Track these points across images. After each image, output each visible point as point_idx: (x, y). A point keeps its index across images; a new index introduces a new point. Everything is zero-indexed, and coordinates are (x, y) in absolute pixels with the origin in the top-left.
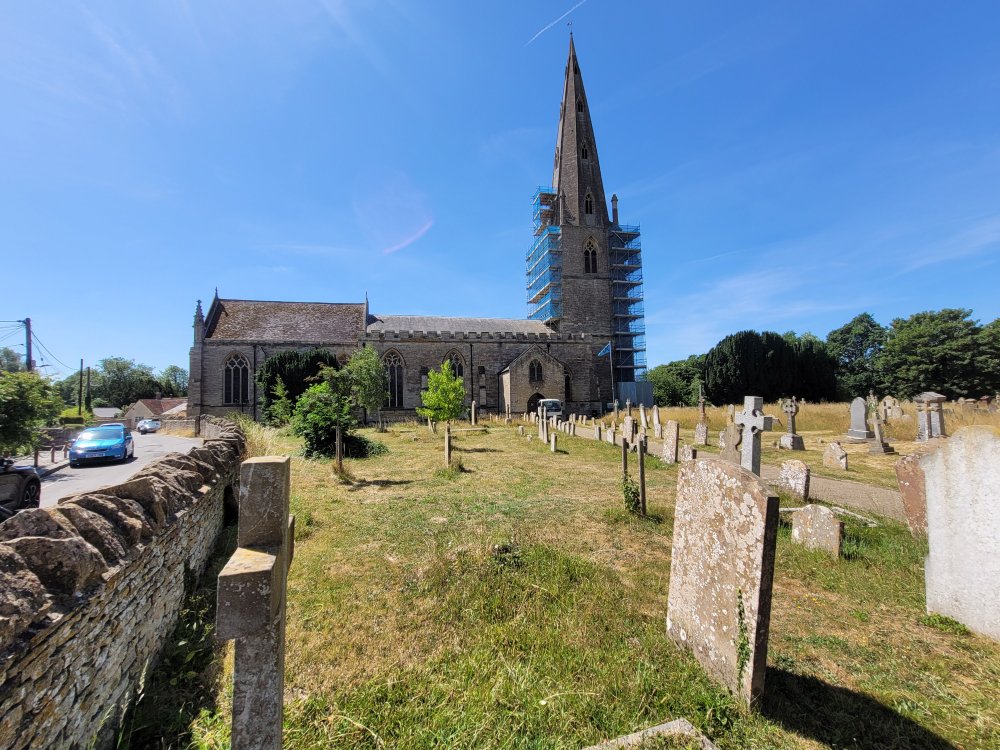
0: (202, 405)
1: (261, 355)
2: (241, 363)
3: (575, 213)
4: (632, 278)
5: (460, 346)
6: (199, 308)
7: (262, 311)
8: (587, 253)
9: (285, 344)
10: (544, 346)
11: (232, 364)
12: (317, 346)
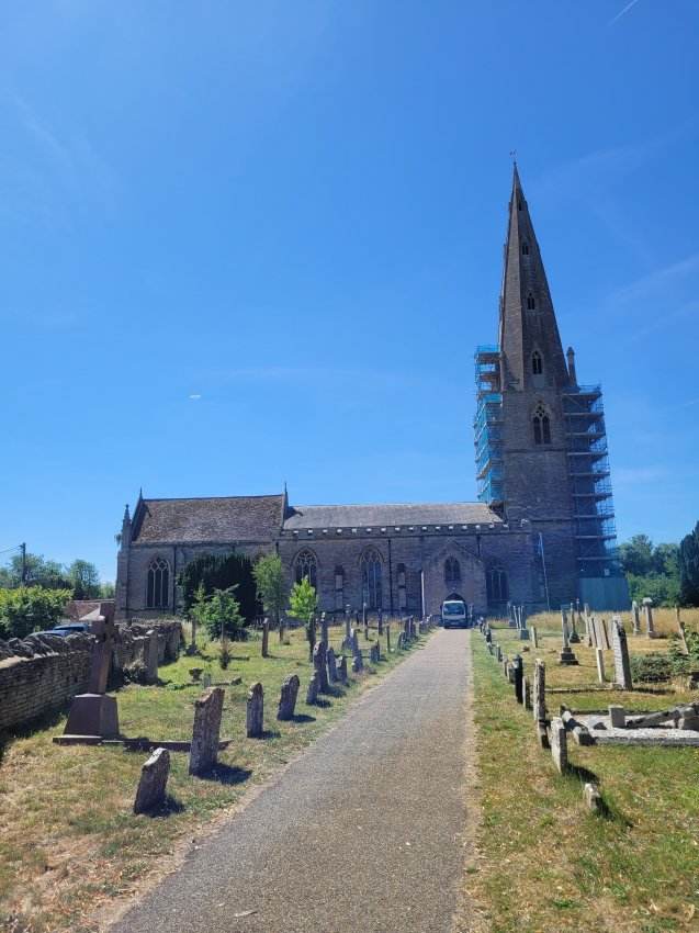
0: (127, 609)
1: (181, 556)
2: (162, 566)
3: (520, 374)
4: (595, 448)
5: (377, 542)
6: (127, 512)
7: (183, 509)
8: (536, 420)
9: (204, 544)
10: (473, 538)
11: (155, 566)
12: (233, 545)
